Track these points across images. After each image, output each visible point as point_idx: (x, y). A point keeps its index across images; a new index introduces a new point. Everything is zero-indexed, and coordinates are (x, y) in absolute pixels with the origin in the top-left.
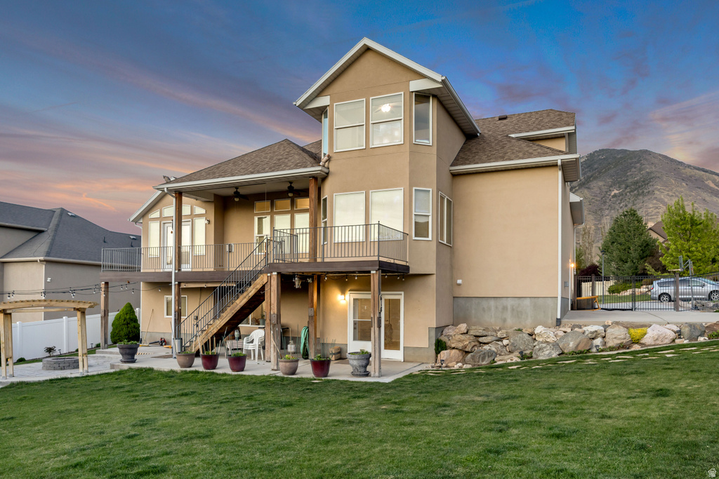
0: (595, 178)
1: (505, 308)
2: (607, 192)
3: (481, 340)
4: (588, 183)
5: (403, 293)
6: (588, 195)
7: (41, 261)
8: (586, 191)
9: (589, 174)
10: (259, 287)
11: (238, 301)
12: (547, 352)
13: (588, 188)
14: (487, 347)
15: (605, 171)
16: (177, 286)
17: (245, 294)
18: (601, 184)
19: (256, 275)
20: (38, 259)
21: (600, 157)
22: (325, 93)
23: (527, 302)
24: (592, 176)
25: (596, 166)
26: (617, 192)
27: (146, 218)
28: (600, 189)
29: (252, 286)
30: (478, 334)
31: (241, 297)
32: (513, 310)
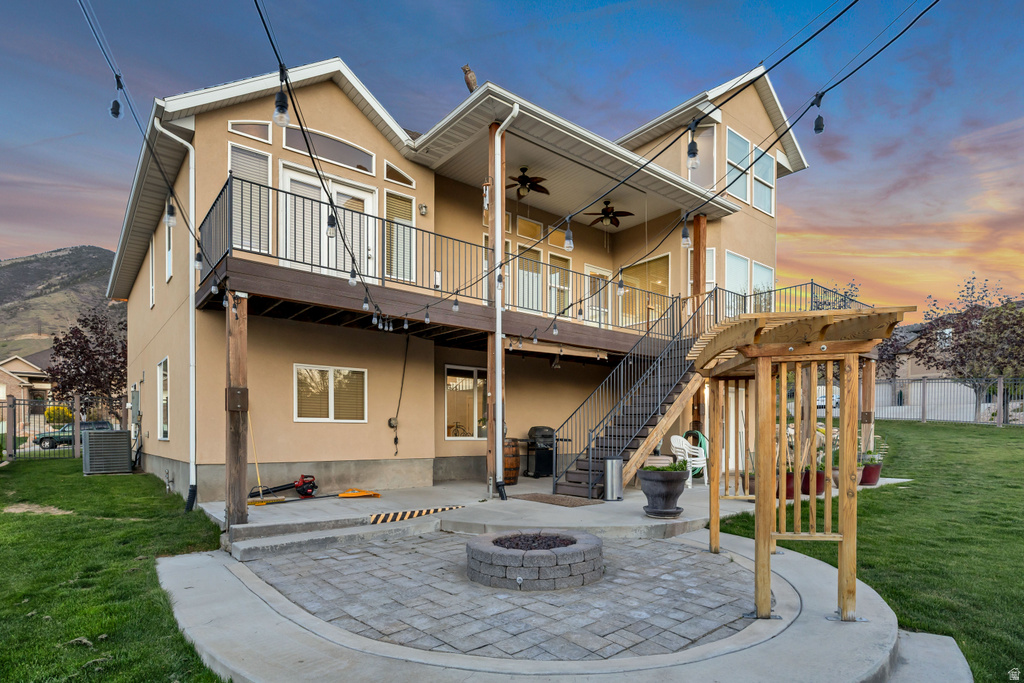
0: (85, 280)
2: (102, 301)
4: (74, 283)
6: (77, 300)
8: (72, 293)
9: (76, 273)
13: (76, 291)
15: (99, 275)
18: (93, 288)
21: (91, 255)
24: (79, 276)
25: (85, 265)
26: (116, 303)
28: (93, 294)
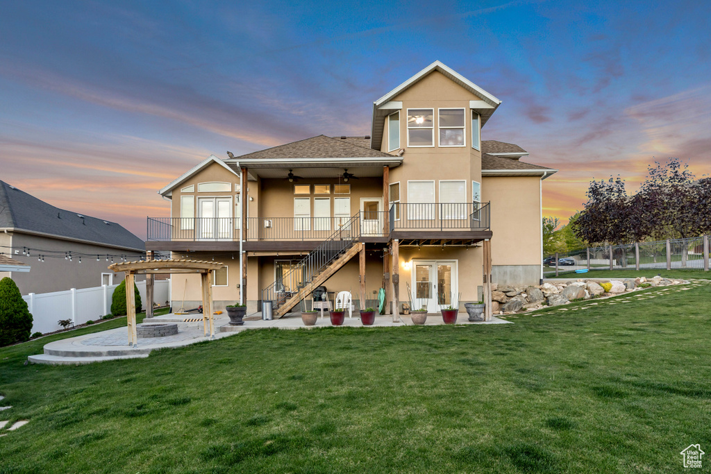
1: (505, 273)
3: (508, 294)
5: (457, 261)
7: (8, 232)
10: (354, 254)
11: (332, 266)
12: (559, 300)
14: (513, 299)
16: (244, 255)
17: (339, 260)
19: (350, 244)
20: (5, 229)
22: (399, 99)
23: (520, 268)
27: (176, 193)
29: (347, 253)
30: (505, 290)
31: (335, 263)
32: (511, 274)
